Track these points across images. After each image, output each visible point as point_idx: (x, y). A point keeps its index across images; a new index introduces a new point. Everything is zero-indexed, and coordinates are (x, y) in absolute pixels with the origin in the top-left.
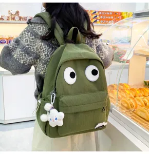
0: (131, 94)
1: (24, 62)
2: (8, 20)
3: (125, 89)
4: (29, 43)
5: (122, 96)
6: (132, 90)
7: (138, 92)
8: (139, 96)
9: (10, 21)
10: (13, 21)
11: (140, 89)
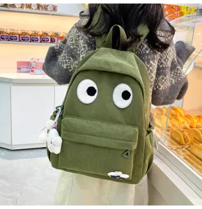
0: (186, 122)
1: (67, 66)
2: (21, 7)
3: (178, 115)
4: (74, 42)
5: (173, 125)
6: (188, 117)
7: (196, 121)
8: (197, 127)
9: (25, 9)
10: (28, 10)
11: (199, 117)
